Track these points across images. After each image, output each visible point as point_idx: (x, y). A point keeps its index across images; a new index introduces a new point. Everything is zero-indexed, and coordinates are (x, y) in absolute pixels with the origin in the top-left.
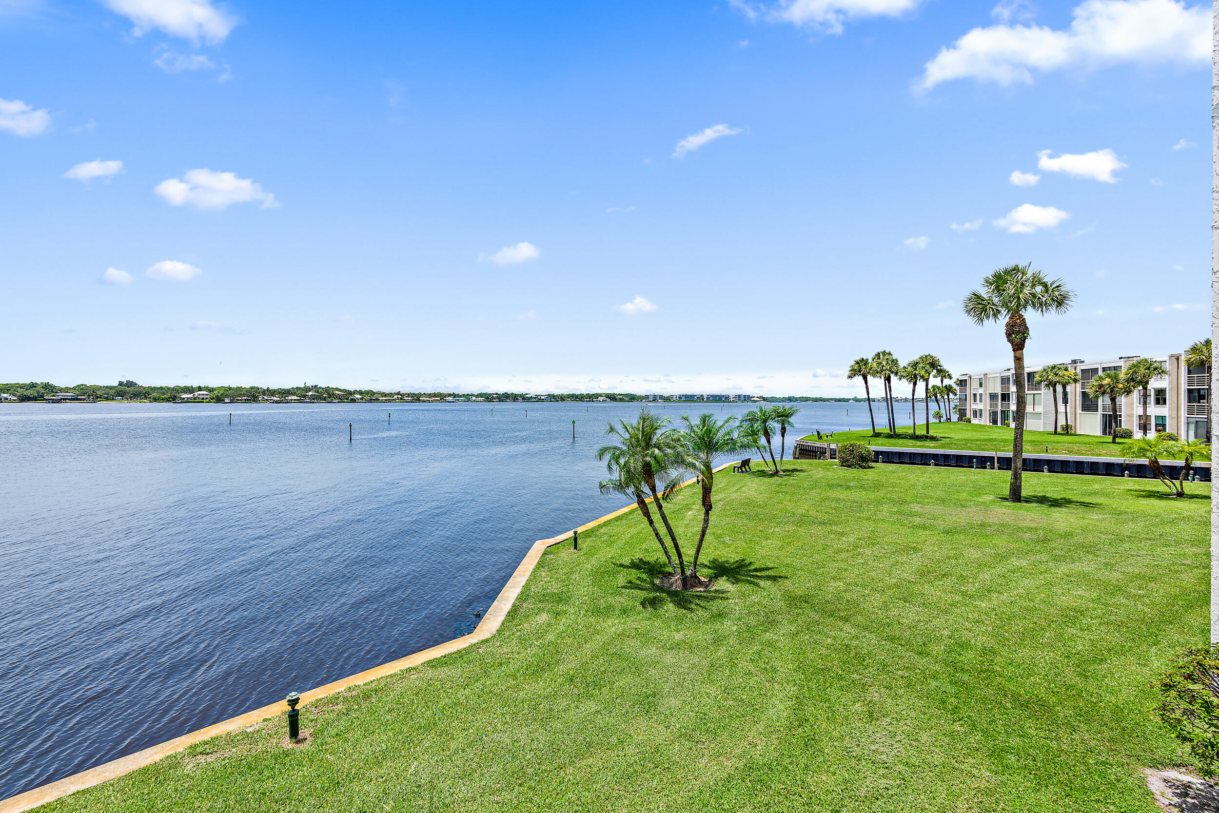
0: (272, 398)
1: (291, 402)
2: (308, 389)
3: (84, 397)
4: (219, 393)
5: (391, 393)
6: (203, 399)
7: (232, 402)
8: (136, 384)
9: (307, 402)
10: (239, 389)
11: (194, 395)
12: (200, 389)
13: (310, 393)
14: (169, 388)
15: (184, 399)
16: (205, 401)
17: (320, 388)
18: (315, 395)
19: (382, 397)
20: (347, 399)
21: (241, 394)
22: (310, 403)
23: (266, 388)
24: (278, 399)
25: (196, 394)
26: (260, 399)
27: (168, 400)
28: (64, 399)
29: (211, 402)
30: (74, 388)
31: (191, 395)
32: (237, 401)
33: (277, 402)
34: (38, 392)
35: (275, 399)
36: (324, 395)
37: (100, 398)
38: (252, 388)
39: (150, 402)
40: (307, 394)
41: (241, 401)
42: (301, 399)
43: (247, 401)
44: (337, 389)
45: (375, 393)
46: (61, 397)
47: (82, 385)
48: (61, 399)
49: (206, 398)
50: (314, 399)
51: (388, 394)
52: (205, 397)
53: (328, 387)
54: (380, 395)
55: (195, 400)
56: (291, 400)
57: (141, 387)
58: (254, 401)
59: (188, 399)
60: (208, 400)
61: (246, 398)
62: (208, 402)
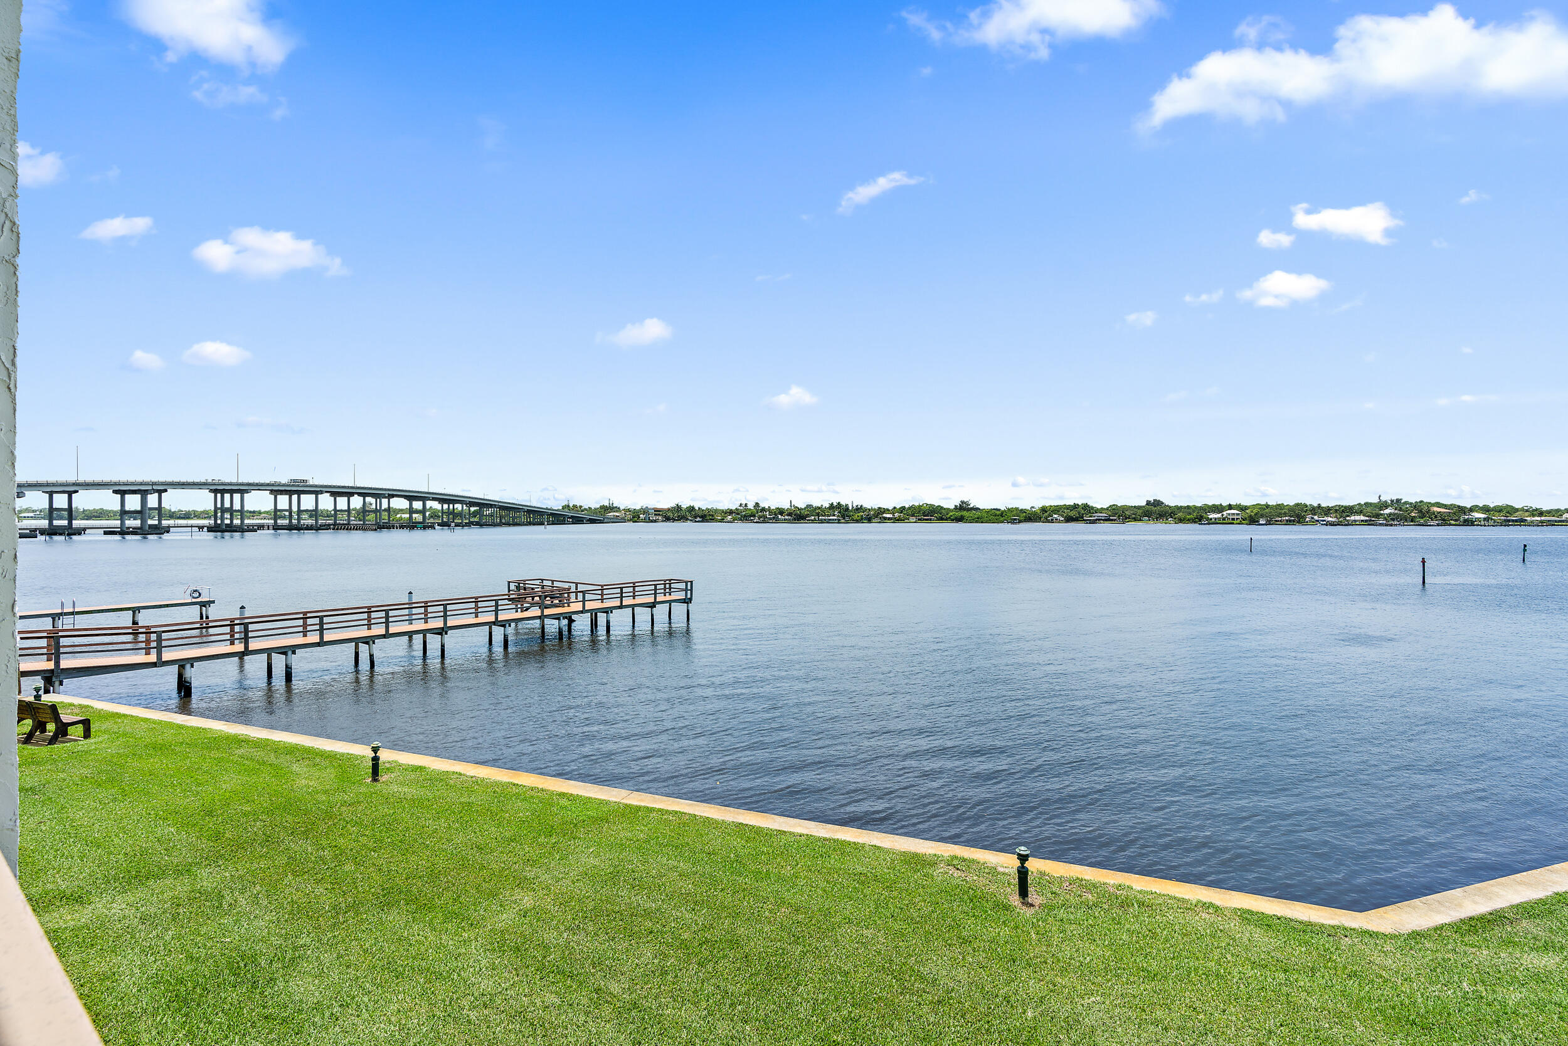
0: (1326, 518)
1: (1354, 523)
2: (1385, 505)
3: (1115, 518)
4: (1252, 512)
5: (1558, 510)
6: (1233, 519)
7: (1269, 523)
8: (1163, 503)
9: (1381, 525)
10: (1280, 507)
11: (1222, 515)
12: (1230, 507)
13: (1387, 511)
14: (1196, 507)
15: (1211, 519)
16: (1235, 522)
17: (1406, 503)
18: (1394, 514)
19: (1534, 516)
20: (1456, 520)
21: (1281, 514)
22: (1387, 525)
23: (1316, 505)
24: (1334, 519)
25: (1224, 513)
26: (1307, 519)
27: (1193, 521)
28: (1099, 520)
29: (1243, 524)
30: (1107, 509)
31: (1219, 515)
32: (1276, 523)
33: (1332, 524)
34: (1079, 513)
35: (1330, 519)
36: (1413, 514)
37: (1129, 518)
38: (1297, 505)
39: (1175, 523)
40: (1382, 512)
41: (1281, 523)
42: (1371, 520)
43: (1289, 522)
44: (1438, 505)
45: (1517, 510)
46: (1096, 518)
47: (1114, 505)
48: (1097, 520)
49: (1237, 519)
50: (1393, 520)
51: (1549, 512)
52: (1235, 517)
53: (1421, 502)
54: (1527, 514)
55: (1224, 521)
56: (1355, 521)
57: (1168, 506)
58: (1299, 522)
59: (1216, 520)
60: (1238, 522)
61: (1287, 518)
62: (1239, 524)
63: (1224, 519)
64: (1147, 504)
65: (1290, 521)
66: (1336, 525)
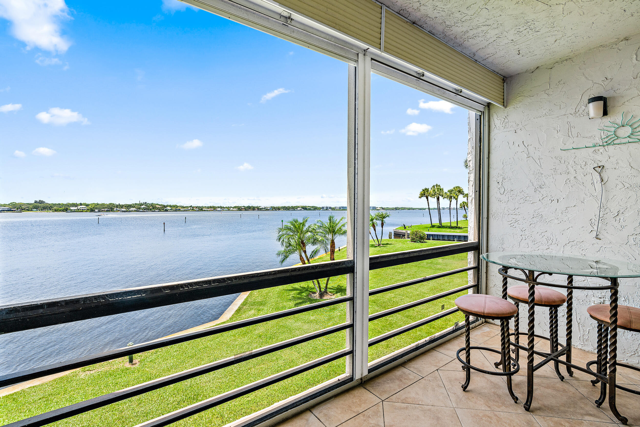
1: (132, 211)
2: (141, 205)
3: (15, 209)
4: (92, 206)
5: (187, 207)
6: (83, 210)
7: (99, 211)
8: (44, 202)
9: (141, 211)
10: (103, 204)
11: (78, 208)
12: (81, 204)
13: (143, 207)
14: (63, 204)
15: (72, 210)
17: (148, 204)
18: (145, 208)
19: (182, 208)
20: (163, 210)
21: (104, 207)
22: (143, 212)
23: (118, 204)
24: (125, 210)
25: (79, 207)
26: (115, 210)
27: (63, 211)
28: (3, 210)
30: (9, 205)
31: (76, 208)
32: (102, 211)
33: (124, 212)
35: (123, 209)
36: (151, 208)
37: (24, 210)
38: (110, 204)
39: (53, 212)
40: (141, 207)
41: (104, 211)
42: (138, 210)
44: (158, 204)
45: (178, 206)
46: (1, 209)
47: (14, 203)
49: (85, 210)
50: (145, 210)
51: (186, 207)
52: (84, 209)
53: (153, 203)
57: (47, 203)
58: (111, 211)
59: (74, 210)
60: (85, 211)
61: (107, 209)
62: (86, 212)
63: (78, 210)
64: (35, 202)
65: (108, 210)
66: (125, 212)
